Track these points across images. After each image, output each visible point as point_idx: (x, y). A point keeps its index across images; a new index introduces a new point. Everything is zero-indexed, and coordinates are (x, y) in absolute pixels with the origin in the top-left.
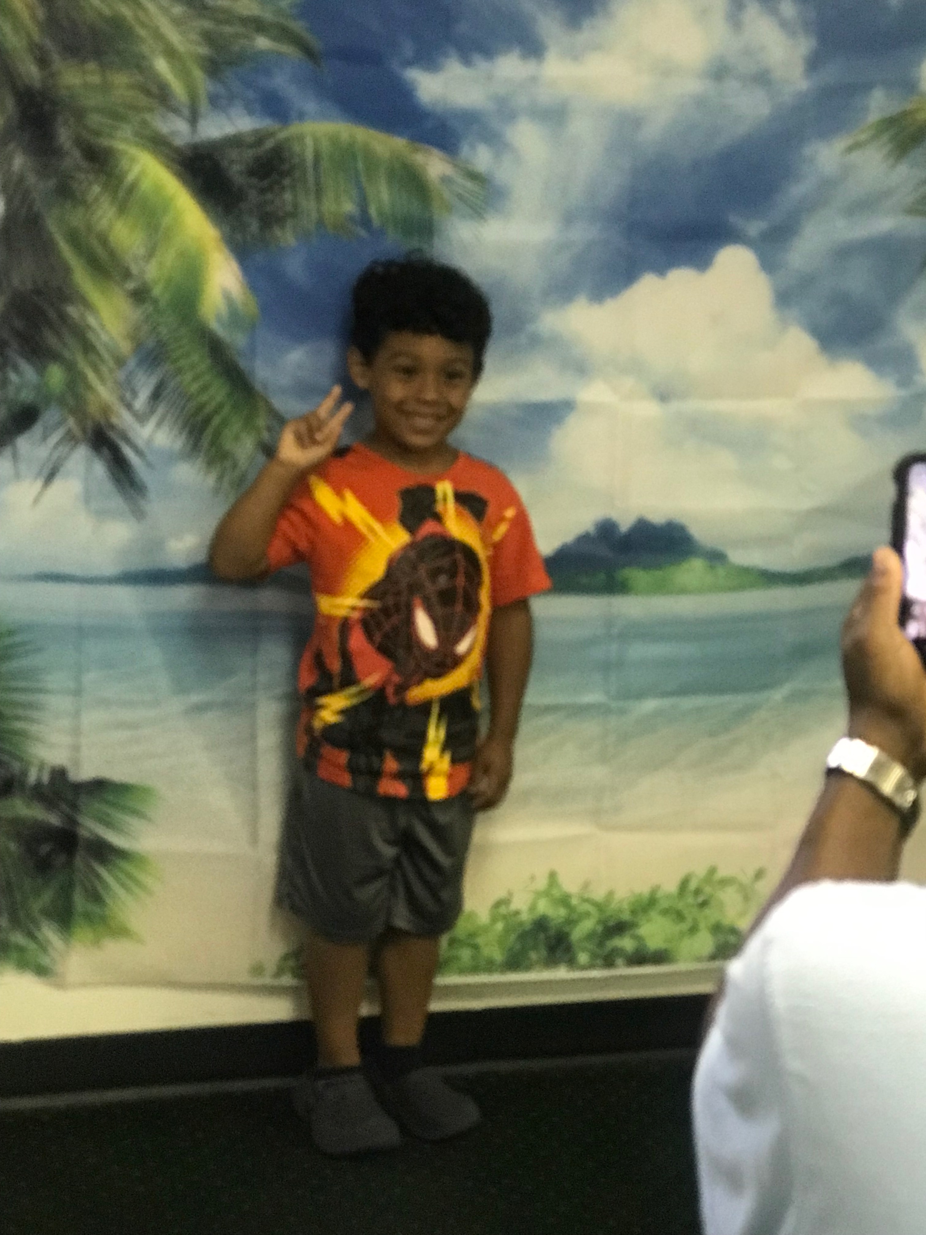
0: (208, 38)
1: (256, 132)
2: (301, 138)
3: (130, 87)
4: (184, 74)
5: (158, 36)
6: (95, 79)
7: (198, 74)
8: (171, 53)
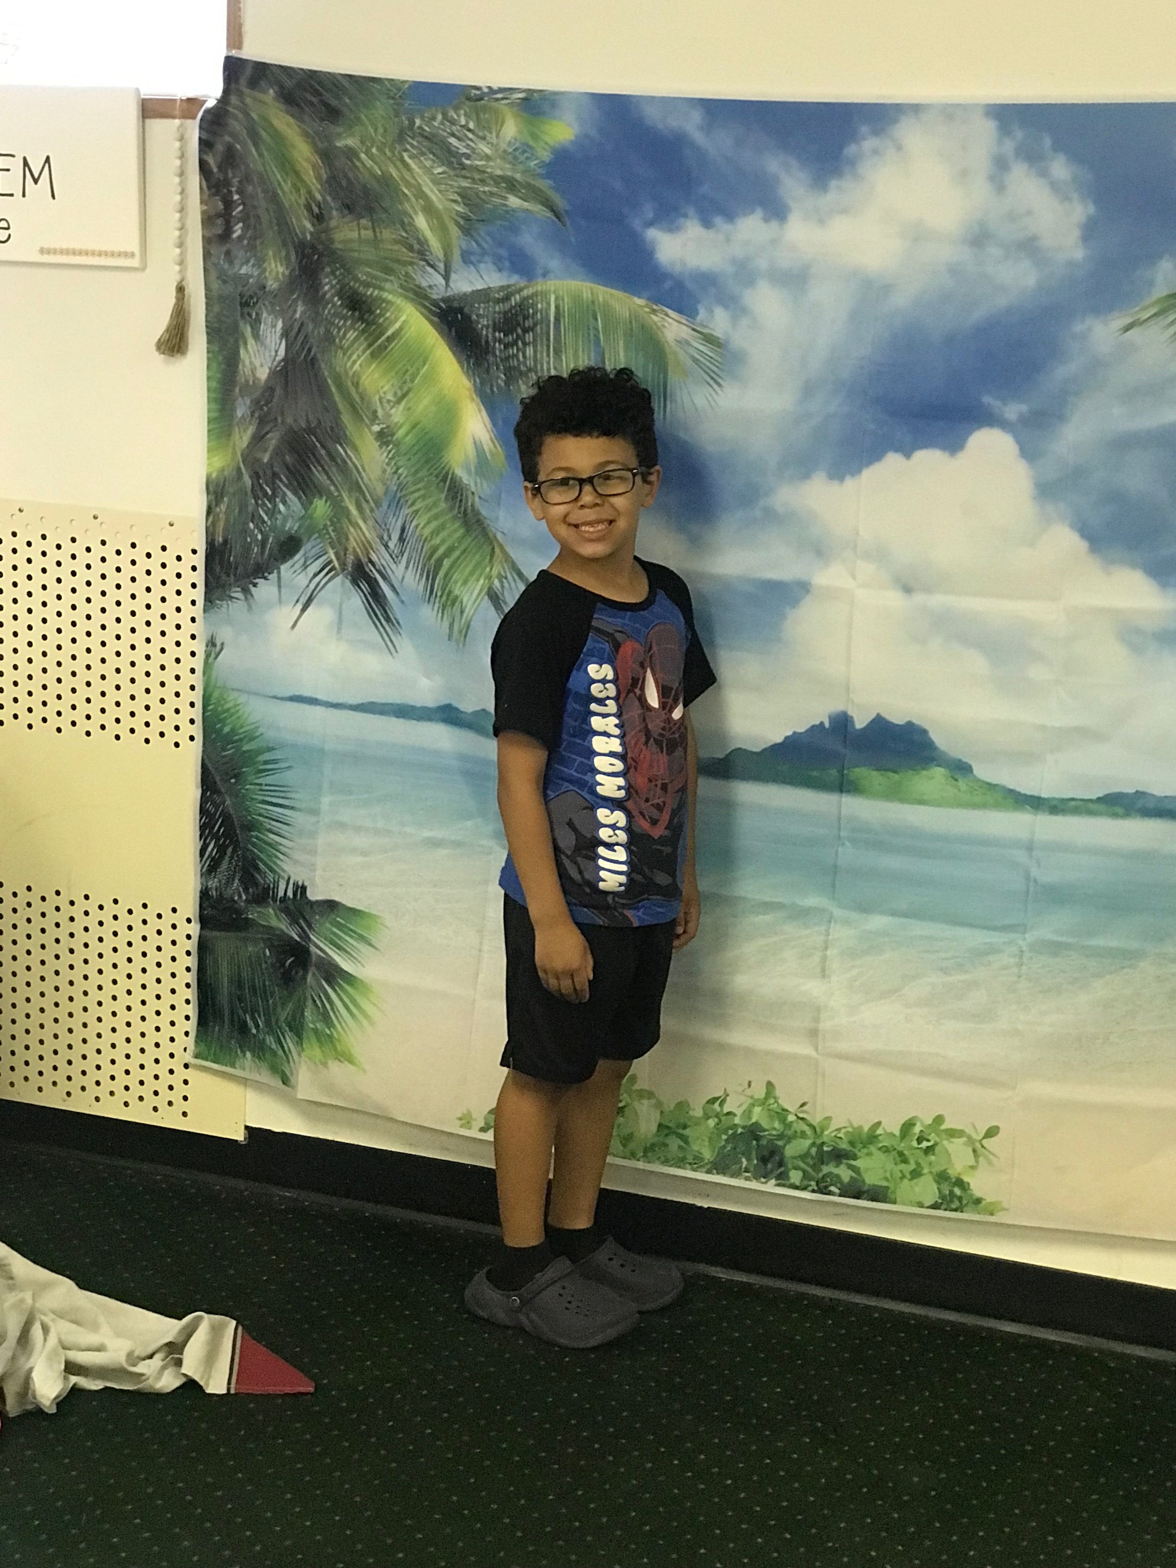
0: (465, 196)
1: (502, 288)
2: (545, 294)
3: (396, 242)
4: (441, 229)
5: (420, 194)
6: (368, 234)
7: (454, 231)
8: (429, 210)
